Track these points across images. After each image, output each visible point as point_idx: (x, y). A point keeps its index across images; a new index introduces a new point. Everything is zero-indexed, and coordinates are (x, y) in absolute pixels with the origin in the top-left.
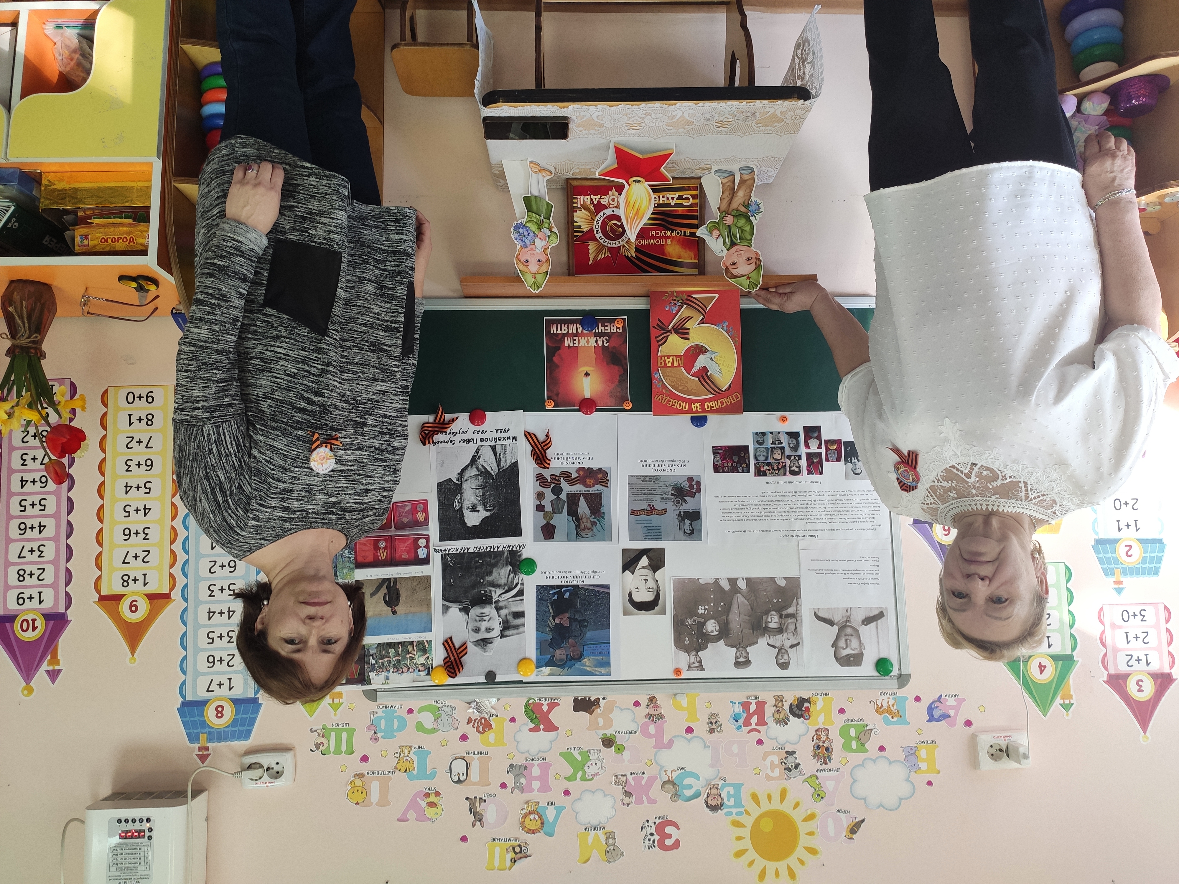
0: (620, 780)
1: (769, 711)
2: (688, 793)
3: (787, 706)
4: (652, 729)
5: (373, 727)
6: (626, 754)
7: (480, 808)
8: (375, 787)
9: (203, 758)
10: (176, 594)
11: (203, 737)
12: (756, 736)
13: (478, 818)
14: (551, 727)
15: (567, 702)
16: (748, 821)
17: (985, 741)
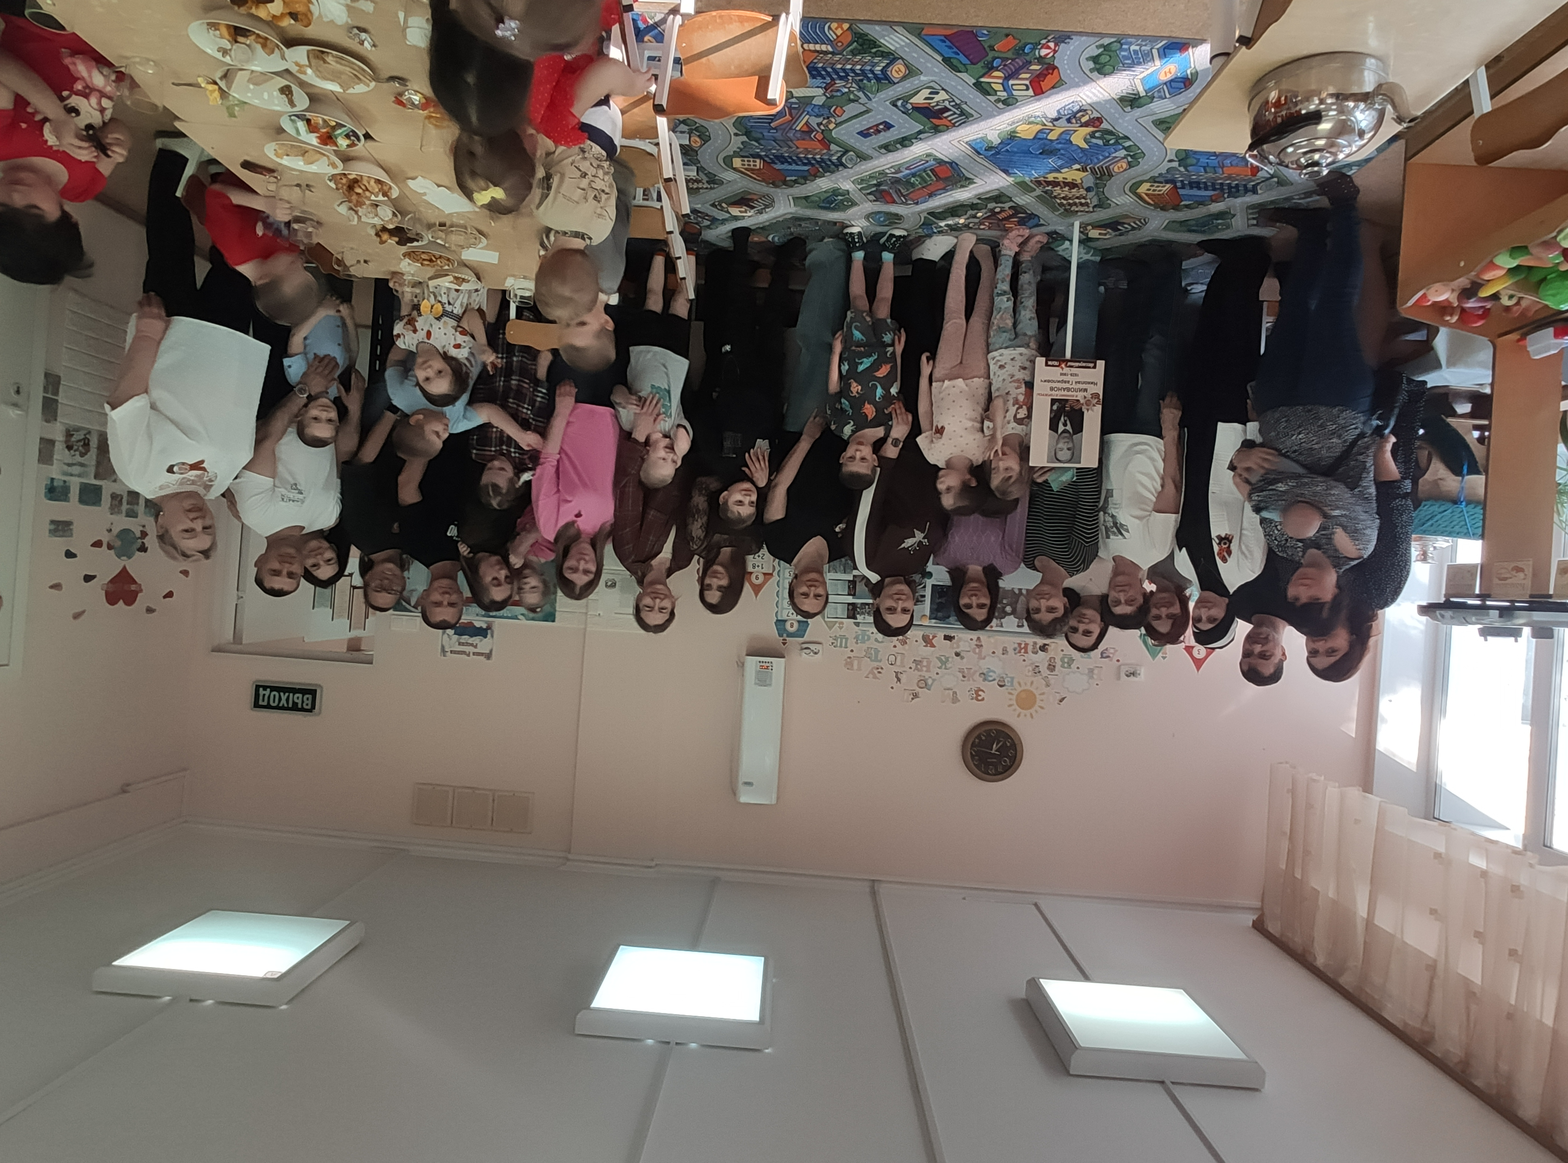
0: (961, 671)
1: (1030, 648)
2: (991, 679)
3: (1038, 646)
4: (977, 650)
5: (857, 638)
6: (965, 660)
7: (900, 676)
8: (856, 663)
9: (784, 644)
10: (775, 574)
11: (785, 635)
12: (1023, 658)
13: (899, 680)
14: (933, 646)
15: (941, 635)
16: (1015, 693)
17: (1124, 669)
